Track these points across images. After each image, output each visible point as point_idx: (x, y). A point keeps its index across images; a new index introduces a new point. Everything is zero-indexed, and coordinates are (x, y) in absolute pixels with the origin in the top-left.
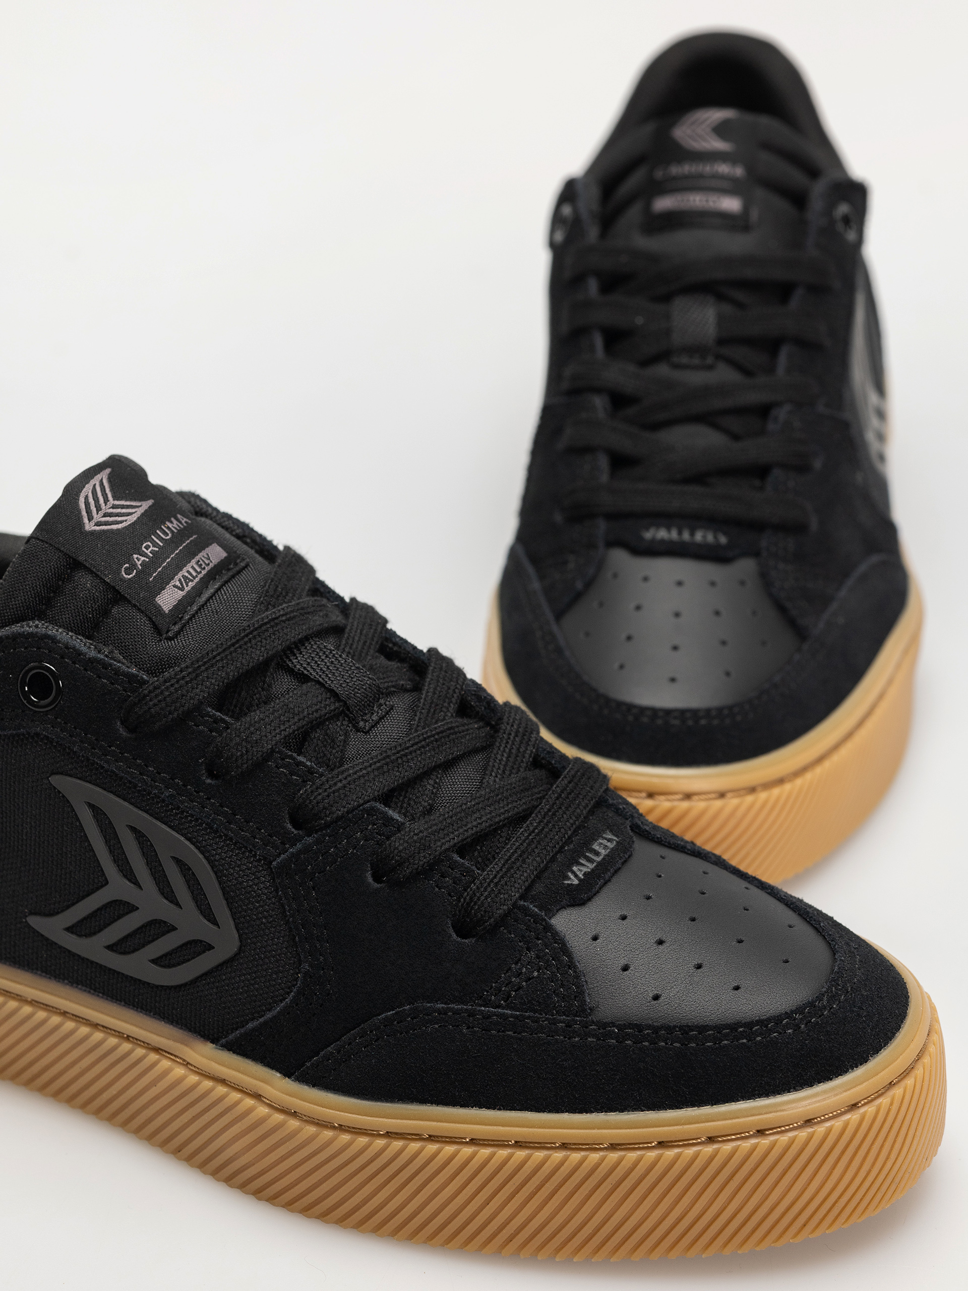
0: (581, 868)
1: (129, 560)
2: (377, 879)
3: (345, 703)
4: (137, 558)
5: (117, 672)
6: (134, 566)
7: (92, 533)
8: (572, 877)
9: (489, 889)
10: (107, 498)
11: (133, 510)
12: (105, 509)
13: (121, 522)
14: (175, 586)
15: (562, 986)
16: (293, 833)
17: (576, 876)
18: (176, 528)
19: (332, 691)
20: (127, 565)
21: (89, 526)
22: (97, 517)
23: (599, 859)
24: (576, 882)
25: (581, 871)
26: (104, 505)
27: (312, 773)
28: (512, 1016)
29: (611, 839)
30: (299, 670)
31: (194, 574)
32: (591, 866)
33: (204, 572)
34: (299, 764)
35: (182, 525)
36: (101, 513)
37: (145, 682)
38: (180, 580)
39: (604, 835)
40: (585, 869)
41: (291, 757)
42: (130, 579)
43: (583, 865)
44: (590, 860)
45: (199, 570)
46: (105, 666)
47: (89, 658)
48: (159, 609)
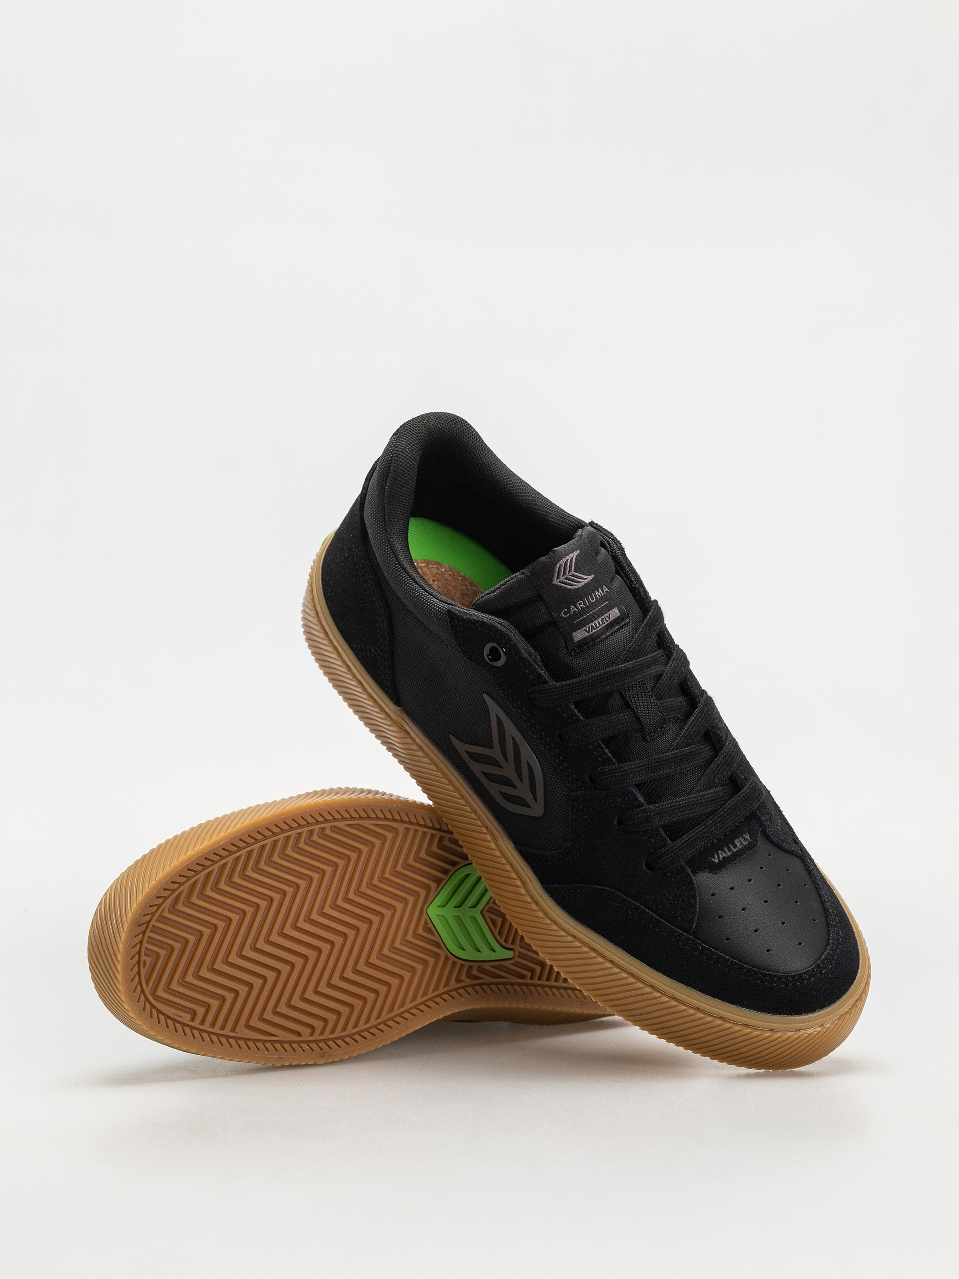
0: (723, 853)
1: (569, 608)
2: (619, 823)
3: (642, 726)
4: (573, 608)
5: (534, 670)
6: (569, 611)
7: (556, 586)
8: (716, 856)
9: (670, 854)
10: (571, 569)
11: (582, 581)
12: (568, 575)
13: (573, 585)
14: (585, 630)
15: (685, 914)
16: (588, 783)
17: (718, 857)
18: (599, 596)
19: (638, 719)
20: (566, 610)
21: (556, 582)
22: (562, 578)
23: (735, 850)
24: (717, 861)
25: (722, 854)
26: (568, 572)
27: (609, 761)
28: (655, 918)
29: (747, 839)
30: (628, 699)
31: (598, 626)
32: (729, 854)
33: (603, 626)
34: (604, 753)
35: (604, 593)
36: (565, 577)
37: (545, 682)
38: (589, 628)
39: (744, 835)
40: (724, 855)
41: (602, 748)
42: (565, 618)
43: (725, 852)
44: (730, 850)
45: (601, 624)
46: (530, 664)
47: (523, 657)
48: (572, 638)
